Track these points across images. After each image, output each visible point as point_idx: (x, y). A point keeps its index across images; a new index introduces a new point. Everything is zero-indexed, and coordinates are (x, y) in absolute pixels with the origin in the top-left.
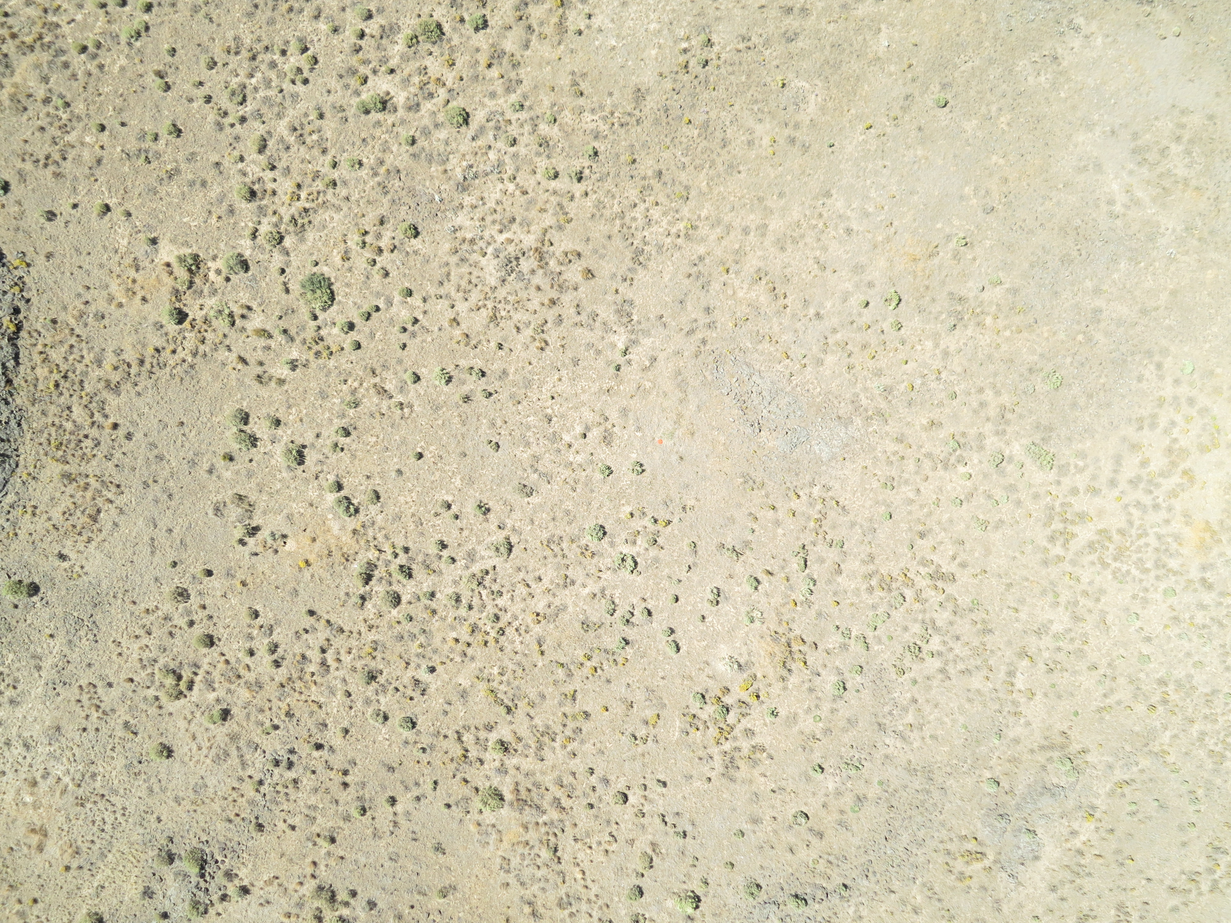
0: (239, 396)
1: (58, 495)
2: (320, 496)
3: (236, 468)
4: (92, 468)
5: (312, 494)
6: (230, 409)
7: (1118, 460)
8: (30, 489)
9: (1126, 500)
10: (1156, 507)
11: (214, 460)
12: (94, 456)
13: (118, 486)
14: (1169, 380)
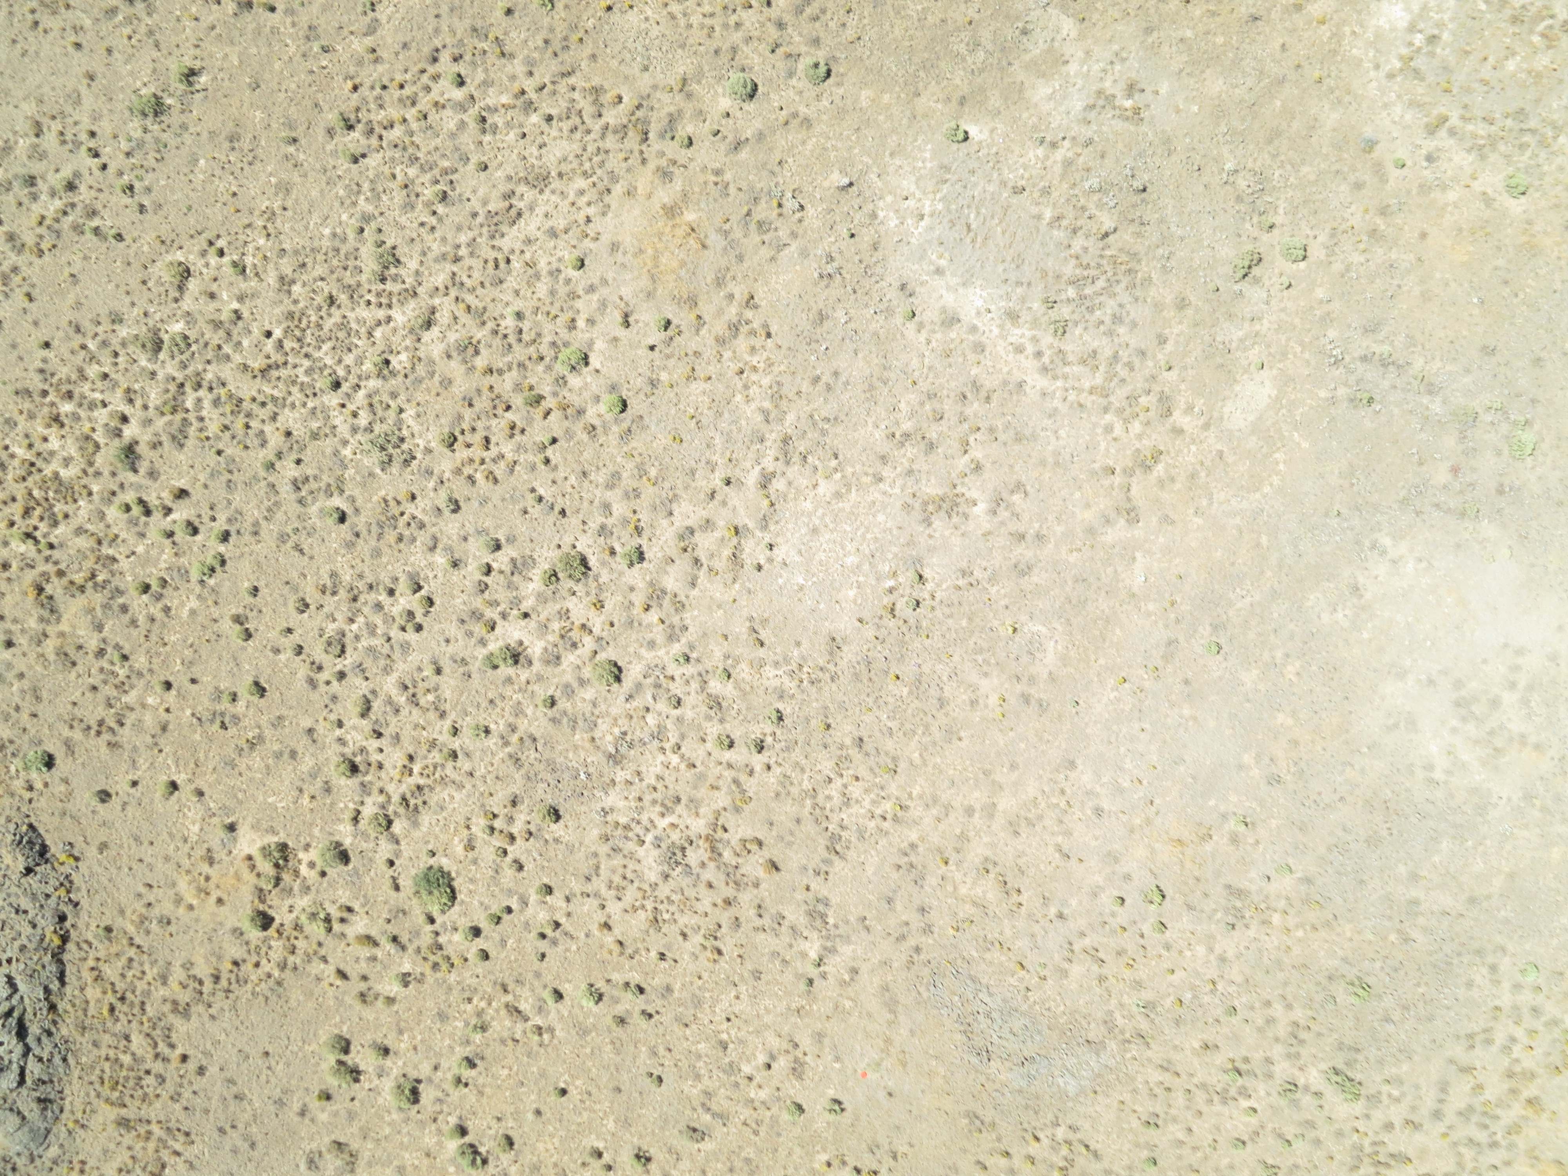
0: (338, 1019)
1: (112, 1146)
2: (440, 1144)
3: (334, 1108)
4: (155, 1111)
5: (429, 1140)
6: (325, 1034)
7: (1444, 1088)
8: (78, 1140)
9: (1455, 1136)
10: (1494, 1145)
11: (307, 1099)
12: (158, 1096)
13: (187, 1134)
14: (1506, 985)
